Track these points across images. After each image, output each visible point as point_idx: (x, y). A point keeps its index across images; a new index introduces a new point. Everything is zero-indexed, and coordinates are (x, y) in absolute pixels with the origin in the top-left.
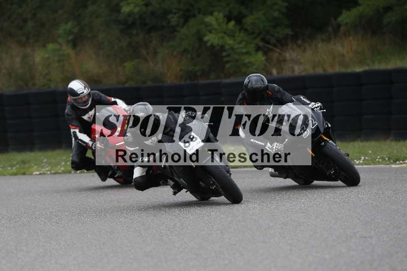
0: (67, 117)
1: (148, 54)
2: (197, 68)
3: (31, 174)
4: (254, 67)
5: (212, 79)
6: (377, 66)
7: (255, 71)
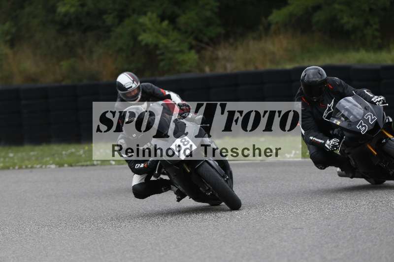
1: (84, 53)
4: (188, 65)
7: (189, 69)
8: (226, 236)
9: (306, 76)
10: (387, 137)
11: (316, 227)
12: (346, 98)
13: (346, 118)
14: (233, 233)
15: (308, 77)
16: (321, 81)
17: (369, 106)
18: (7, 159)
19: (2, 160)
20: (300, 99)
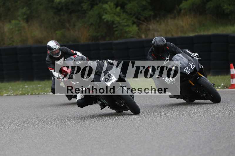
0: (47, 62)
1: (70, 26)
2: (99, 34)
3: (2, 96)
4: (132, 33)
5: (107, 41)
6: (202, 33)
7: (132, 36)
10: (200, 76)
11: (207, 131)
15: (156, 42)
17: (190, 59)
18: (24, 89)
19: (21, 89)
20: (151, 55)
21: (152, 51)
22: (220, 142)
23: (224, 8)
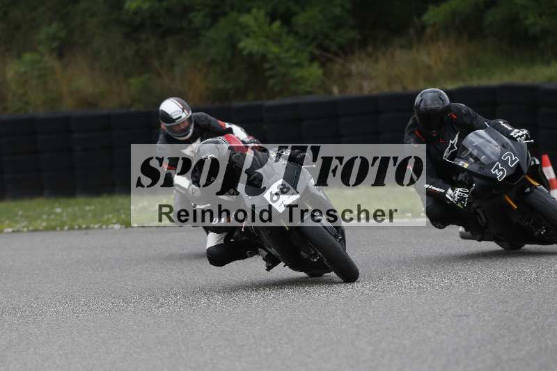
1: (162, 66)
2: (230, 85)
4: (308, 83)
5: (250, 101)
7: (309, 89)
8: (360, 326)
9: (423, 102)
10: (531, 186)
11: (487, 314)
12: (476, 131)
13: (477, 159)
14: (370, 322)
15: (425, 102)
16: (443, 109)
17: (507, 143)
18: (53, 217)
19: (45, 217)
20: (412, 133)
21: (415, 125)
22: (518, 341)
23: (528, 22)
